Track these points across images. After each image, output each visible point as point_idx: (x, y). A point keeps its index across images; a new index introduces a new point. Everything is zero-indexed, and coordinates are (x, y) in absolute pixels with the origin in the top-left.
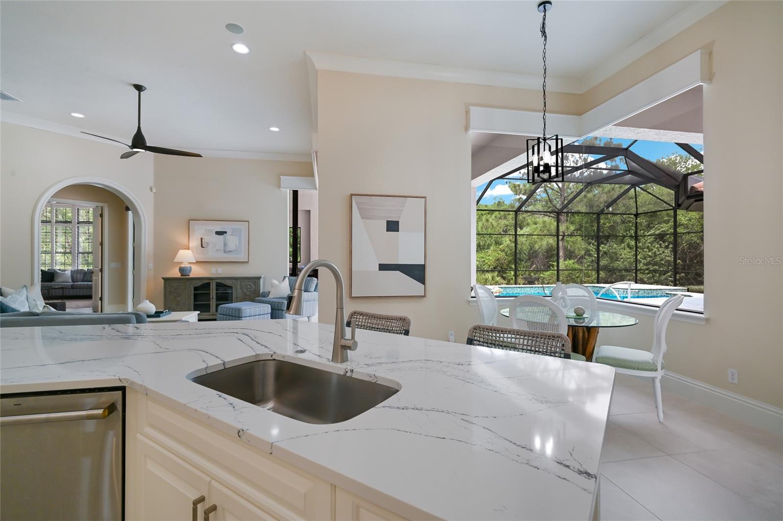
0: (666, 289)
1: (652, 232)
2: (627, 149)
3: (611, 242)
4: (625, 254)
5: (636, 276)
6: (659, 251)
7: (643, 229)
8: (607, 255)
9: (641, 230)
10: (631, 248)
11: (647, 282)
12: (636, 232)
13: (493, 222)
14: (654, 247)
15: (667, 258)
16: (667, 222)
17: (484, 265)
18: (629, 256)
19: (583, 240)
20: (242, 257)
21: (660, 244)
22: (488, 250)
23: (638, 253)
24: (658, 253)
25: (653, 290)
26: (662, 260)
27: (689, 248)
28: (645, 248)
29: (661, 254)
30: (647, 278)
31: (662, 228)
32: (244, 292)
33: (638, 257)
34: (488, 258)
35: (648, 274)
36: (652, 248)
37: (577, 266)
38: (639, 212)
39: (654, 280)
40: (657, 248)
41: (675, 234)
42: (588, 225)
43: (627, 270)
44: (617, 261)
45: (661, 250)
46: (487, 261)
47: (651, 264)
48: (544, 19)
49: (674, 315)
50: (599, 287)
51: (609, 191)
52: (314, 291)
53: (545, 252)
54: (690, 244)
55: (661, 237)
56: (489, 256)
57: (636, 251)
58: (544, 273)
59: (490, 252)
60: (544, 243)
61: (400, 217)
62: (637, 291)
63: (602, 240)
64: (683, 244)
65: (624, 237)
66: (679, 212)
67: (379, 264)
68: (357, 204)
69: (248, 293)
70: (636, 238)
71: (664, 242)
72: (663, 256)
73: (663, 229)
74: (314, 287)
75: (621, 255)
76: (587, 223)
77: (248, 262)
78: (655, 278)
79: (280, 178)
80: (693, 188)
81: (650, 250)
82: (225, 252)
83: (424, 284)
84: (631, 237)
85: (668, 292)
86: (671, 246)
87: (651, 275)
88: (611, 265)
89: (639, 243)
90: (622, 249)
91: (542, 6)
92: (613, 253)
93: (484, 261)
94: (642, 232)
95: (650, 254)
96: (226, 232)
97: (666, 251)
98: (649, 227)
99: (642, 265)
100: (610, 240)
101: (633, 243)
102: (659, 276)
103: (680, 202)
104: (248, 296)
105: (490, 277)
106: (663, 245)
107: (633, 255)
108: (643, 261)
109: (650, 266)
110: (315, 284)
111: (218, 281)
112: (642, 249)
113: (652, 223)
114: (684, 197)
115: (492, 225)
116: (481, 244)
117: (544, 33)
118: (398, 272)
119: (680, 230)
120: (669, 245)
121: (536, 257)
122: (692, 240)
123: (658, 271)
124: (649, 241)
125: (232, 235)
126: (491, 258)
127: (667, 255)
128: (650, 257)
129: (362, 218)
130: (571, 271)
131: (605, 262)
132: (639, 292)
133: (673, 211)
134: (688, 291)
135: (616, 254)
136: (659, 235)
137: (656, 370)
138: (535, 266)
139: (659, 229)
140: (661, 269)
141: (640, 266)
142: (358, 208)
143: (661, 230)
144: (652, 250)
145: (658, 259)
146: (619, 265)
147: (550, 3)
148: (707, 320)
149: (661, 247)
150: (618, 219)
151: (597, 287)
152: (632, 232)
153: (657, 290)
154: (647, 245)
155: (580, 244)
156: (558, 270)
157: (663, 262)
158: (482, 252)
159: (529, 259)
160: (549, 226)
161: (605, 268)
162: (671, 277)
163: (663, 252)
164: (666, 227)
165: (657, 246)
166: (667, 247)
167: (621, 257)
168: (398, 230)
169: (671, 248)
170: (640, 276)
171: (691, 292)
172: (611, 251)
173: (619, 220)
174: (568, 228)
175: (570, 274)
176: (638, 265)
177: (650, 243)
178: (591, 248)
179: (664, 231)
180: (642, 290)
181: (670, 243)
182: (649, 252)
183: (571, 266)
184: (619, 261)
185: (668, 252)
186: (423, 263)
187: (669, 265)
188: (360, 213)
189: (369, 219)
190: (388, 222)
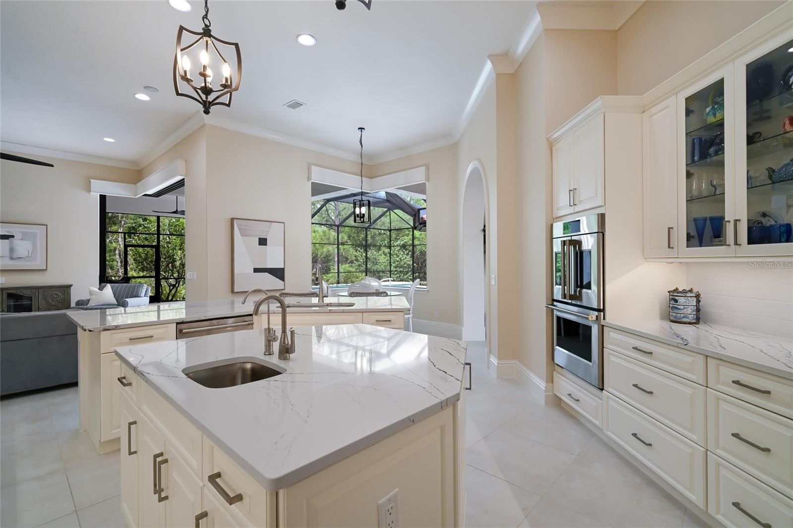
1: (398, 242)
4: (383, 259)
6: (403, 257)
7: (394, 241)
10: (385, 255)
11: (396, 280)
12: (389, 243)
14: (400, 254)
15: (408, 262)
16: (408, 235)
19: (353, 247)
20: (38, 264)
21: (404, 252)
23: (390, 258)
24: (402, 258)
26: (405, 264)
27: (420, 255)
28: (395, 255)
29: (404, 259)
30: (396, 278)
31: (405, 239)
32: (48, 302)
33: (390, 262)
35: (396, 274)
37: (350, 269)
38: (392, 229)
40: (402, 255)
41: (413, 245)
42: (355, 235)
43: (383, 272)
44: (376, 264)
45: (405, 256)
47: (398, 267)
48: (361, 136)
49: (416, 290)
52: (145, 296)
53: (323, 258)
54: (421, 252)
55: (404, 247)
58: (328, 274)
60: (325, 250)
61: (268, 236)
64: (417, 253)
65: (380, 246)
66: (415, 232)
67: (254, 268)
69: (54, 303)
70: (390, 247)
71: (406, 250)
72: (405, 261)
74: (144, 292)
75: (379, 260)
76: (354, 233)
77: (46, 269)
78: (401, 277)
79: (90, 181)
80: (422, 218)
82: (12, 258)
83: (283, 280)
84: (385, 246)
86: (410, 253)
87: (399, 274)
88: (373, 268)
89: (391, 251)
90: (380, 255)
91: (360, 130)
92: (373, 258)
95: (398, 259)
96: (13, 236)
98: (396, 239)
99: (393, 267)
100: (373, 249)
101: (387, 251)
102: (403, 276)
103: (416, 225)
104: (54, 306)
106: (406, 253)
107: (387, 260)
109: (397, 269)
110: (145, 290)
111: (9, 291)
112: (393, 256)
113: (398, 236)
114: (418, 223)
117: (361, 143)
118: (267, 273)
119: (416, 242)
120: (409, 252)
122: (422, 249)
123: (403, 271)
124: (396, 250)
125: (22, 239)
127: (408, 260)
128: (398, 261)
129: (242, 235)
130: (347, 273)
131: (371, 265)
133: (412, 229)
135: (376, 260)
136: (403, 245)
137: (410, 314)
139: (403, 241)
140: (405, 270)
142: (239, 229)
143: (405, 241)
145: (402, 263)
146: (378, 268)
147: (364, 129)
148: (428, 291)
149: (404, 254)
152: (386, 243)
155: (351, 252)
156: (338, 273)
160: (328, 236)
162: (409, 275)
163: (406, 258)
164: (407, 239)
165: (402, 253)
166: (408, 254)
167: (379, 262)
168: (266, 245)
170: (392, 275)
175: (347, 275)
176: (391, 268)
177: (397, 251)
178: (358, 254)
181: (410, 251)
182: (397, 257)
183: (347, 269)
184: (378, 265)
185: (408, 257)
186: (283, 267)
187: (409, 267)
188: (240, 231)
189: (246, 236)
190: (259, 238)
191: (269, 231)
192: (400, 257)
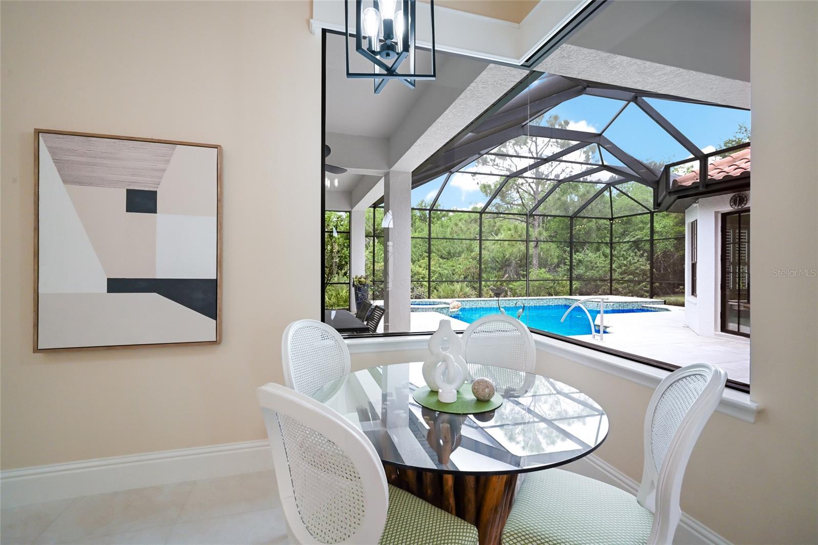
0: (642, 302)
1: (627, 239)
2: (600, 135)
3: (587, 250)
4: (600, 263)
5: (611, 286)
6: (634, 259)
7: (618, 237)
8: (582, 263)
9: (616, 238)
10: (606, 256)
11: (623, 292)
12: (611, 239)
13: (463, 226)
14: (629, 256)
15: (642, 267)
16: (641, 229)
17: (453, 274)
18: (604, 265)
19: (558, 247)
21: (636, 253)
22: (459, 258)
23: (613, 261)
24: (633, 261)
25: (629, 302)
26: (637, 269)
27: (664, 257)
28: (620, 256)
29: (636, 263)
30: (622, 288)
31: (637, 235)
33: (614, 266)
34: (458, 266)
35: (623, 283)
36: (627, 256)
37: (548, 276)
38: (614, 217)
39: (629, 290)
40: (632, 256)
41: (652, 241)
43: (602, 280)
44: (592, 269)
45: (637, 258)
46: (457, 270)
47: (626, 273)
50: (572, 299)
51: (584, 194)
53: (518, 260)
54: (664, 253)
55: (636, 244)
56: (460, 264)
57: (611, 259)
58: (514, 284)
59: (461, 259)
60: (516, 250)
61: (160, 182)
62: (612, 304)
63: (578, 247)
64: (659, 252)
65: (600, 244)
66: (657, 216)
67: (108, 279)
68: (52, 151)
70: (611, 245)
71: (639, 251)
72: (637, 265)
73: (638, 237)
75: (596, 264)
78: (630, 288)
80: (675, 181)
81: (626, 259)
83: (215, 317)
84: (606, 244)
85: (645, 305)
86: (646, 254)
87: (626, 284)
88: (586, 274)
89: (614, 250)
90: (597, 257)
92: (587, 261)
93: (454, 270)
94: (617, 239)
95: (625, 262)
97: (641, 260)
98: (624, 234)
99: (617, 274)
100: (585, 248)
101: (608, 251)
102: (634, 286)
103: (659, 201)
105: (458, 288)
106: (639, 253)
107: (608, 264)
108: (618, 270)
109: (625, 276)
112: (617, 257)
113: (627, 231)
114: (665, 194)
115: (462, 230)
116: (452, 251)
118: (155, 294)
119: (656, 237)
120: (643, 253)
121: (509, 265)
122: (666, 248)
123: (633, 280)
124: (624, 249)
126: (461, 267)
127: (642, 263)
128: (625, 265)
129: (65, 182)
130: (542, 282)
131: (580, 271)
132: (613, 305)
133: (649, 215)
134: (665, 304)
135: (592, 263)
136: (634, 242)
138: (507, 275)
139: (634, 237)
140: (636, 279)
141: (616, 276)
142: (57, 161)
143: (636, 237)
144: (627, 258)
145: (633, 268)
146: (594, 275)
149: (636, 255)
150: (593, 224)
151: (569, 299)
152: (608, 240)
153: (633, 302)
154: (622, 253)
155: (553, 252)
156: (528, 280)
157: (638, 271)
158: (453, 260)
159: (502, 268)
160: (519, 231)
161: (579, 278)
162: (645, 287)
163: (638, 261)
164: (643, 234)
165: (632, 254)
166: (642, 256)
167: (596, 266)
168: (154, 211)
169: (646, 256)
170: (615, 285)
171: (668, 304)
172: (586, 259)
173: (594, 227)
174: (540, 234)
175: (541, 285)
176: (613, 274)
177: (625, 251)
179: (639, 238)
180: (617, 302)
181: (645, 251)
182: (624, 260)
183: (542, 275)
184: (594, 270)
185: (643, 260)
186: (213, 276)
187: (646, 275)
188: (59, 170)
189: (81, 183)
190: (129, 192)
191: (164, 170)
192: (628, 260)
